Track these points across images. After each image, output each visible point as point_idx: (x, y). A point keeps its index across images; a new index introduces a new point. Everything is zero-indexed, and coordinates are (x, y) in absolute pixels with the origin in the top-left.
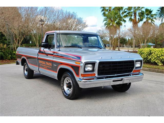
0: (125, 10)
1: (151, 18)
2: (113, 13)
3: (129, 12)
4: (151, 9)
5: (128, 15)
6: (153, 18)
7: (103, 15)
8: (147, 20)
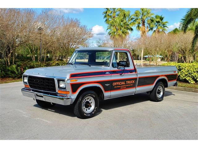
0: (132, 17)
1: (163, 26)
2: (118, 20)
3: (136, 19)
4: (161, 16)
8: (158, 29)
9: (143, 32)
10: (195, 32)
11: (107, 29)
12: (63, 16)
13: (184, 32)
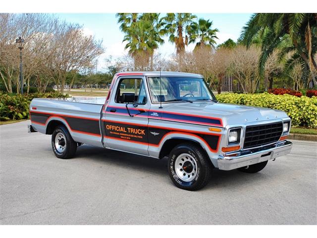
0: (163, 21)
1: (210, 37)
2: (141, 26)
3: (169, 25)
4: (208, 21)
5: (166, 29)
6: (212, 37)
7: (121, 29)
8: (202, 41)
9: (181, 46)
10: (262, 48)
11: (124, 41)
12: (56, 21)
13: (247, 47)
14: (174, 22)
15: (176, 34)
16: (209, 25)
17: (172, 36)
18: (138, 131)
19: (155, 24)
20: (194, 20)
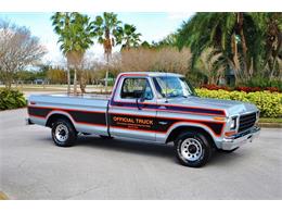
0: (92, 25)
1: (134, 40)
3: (98, 28)
5: (96, 32)
6: (136, 40)
8: (128, 43)
9: (108, 47)
11: (58, 42)
14: (102, 26)
15: (104, 37)
16: (133, 30)
17: (100, 39)
18: (146, 121)
19: (85, 27)
20: (119, 25)
